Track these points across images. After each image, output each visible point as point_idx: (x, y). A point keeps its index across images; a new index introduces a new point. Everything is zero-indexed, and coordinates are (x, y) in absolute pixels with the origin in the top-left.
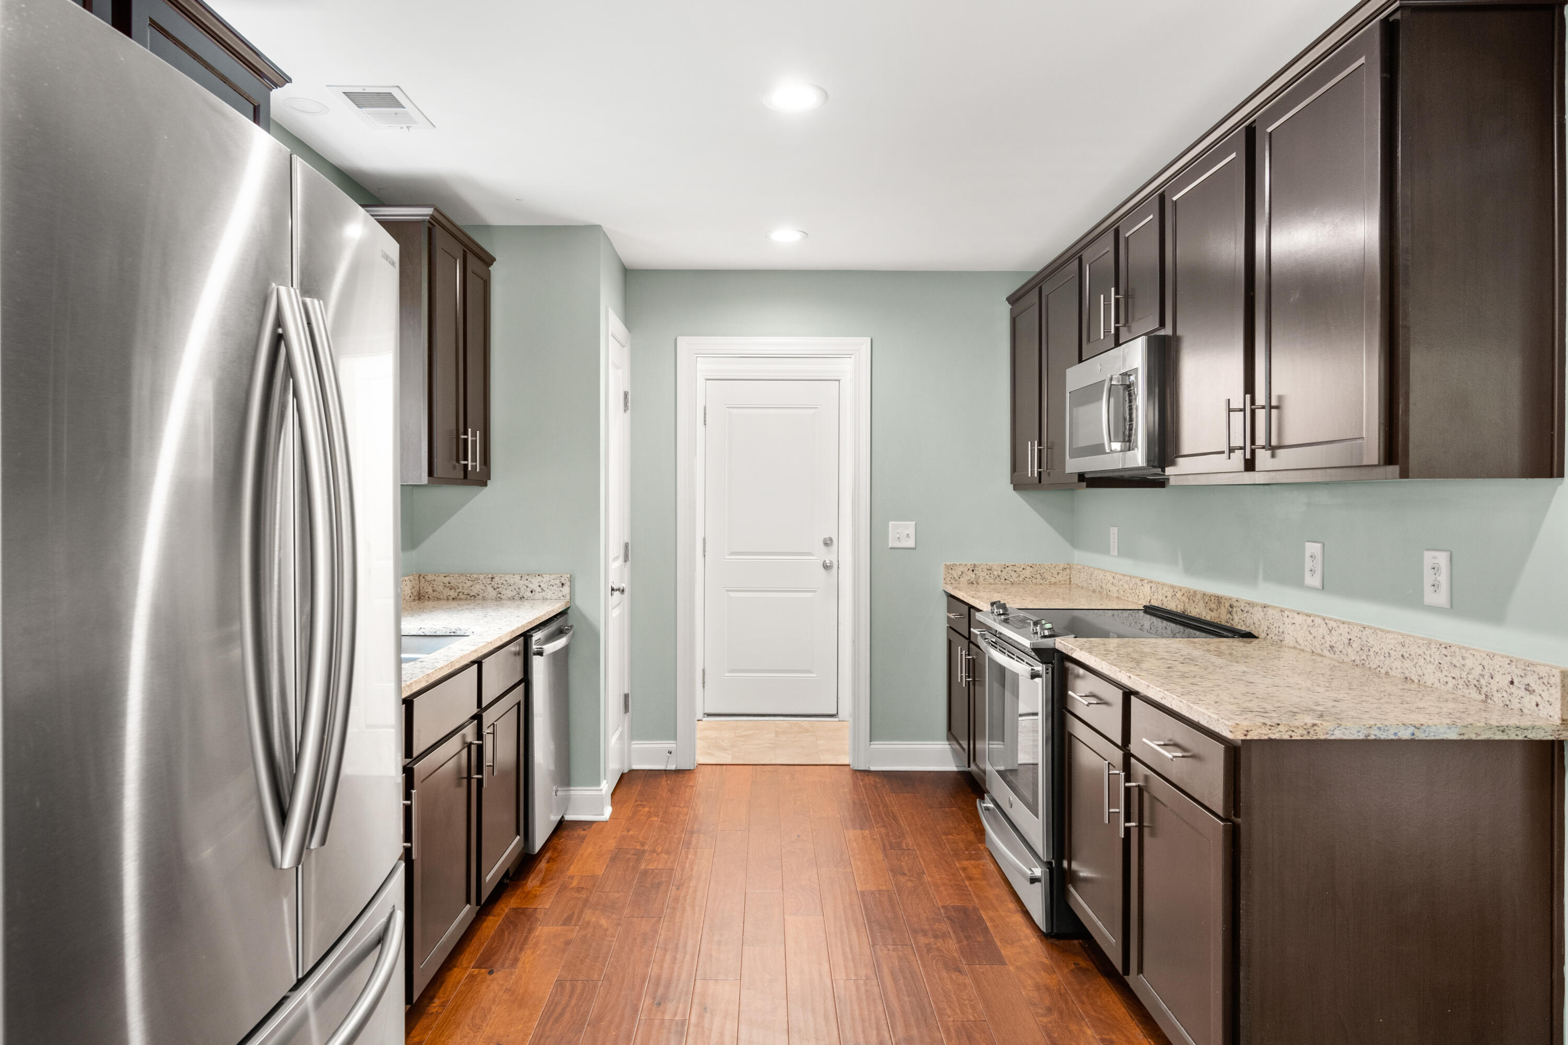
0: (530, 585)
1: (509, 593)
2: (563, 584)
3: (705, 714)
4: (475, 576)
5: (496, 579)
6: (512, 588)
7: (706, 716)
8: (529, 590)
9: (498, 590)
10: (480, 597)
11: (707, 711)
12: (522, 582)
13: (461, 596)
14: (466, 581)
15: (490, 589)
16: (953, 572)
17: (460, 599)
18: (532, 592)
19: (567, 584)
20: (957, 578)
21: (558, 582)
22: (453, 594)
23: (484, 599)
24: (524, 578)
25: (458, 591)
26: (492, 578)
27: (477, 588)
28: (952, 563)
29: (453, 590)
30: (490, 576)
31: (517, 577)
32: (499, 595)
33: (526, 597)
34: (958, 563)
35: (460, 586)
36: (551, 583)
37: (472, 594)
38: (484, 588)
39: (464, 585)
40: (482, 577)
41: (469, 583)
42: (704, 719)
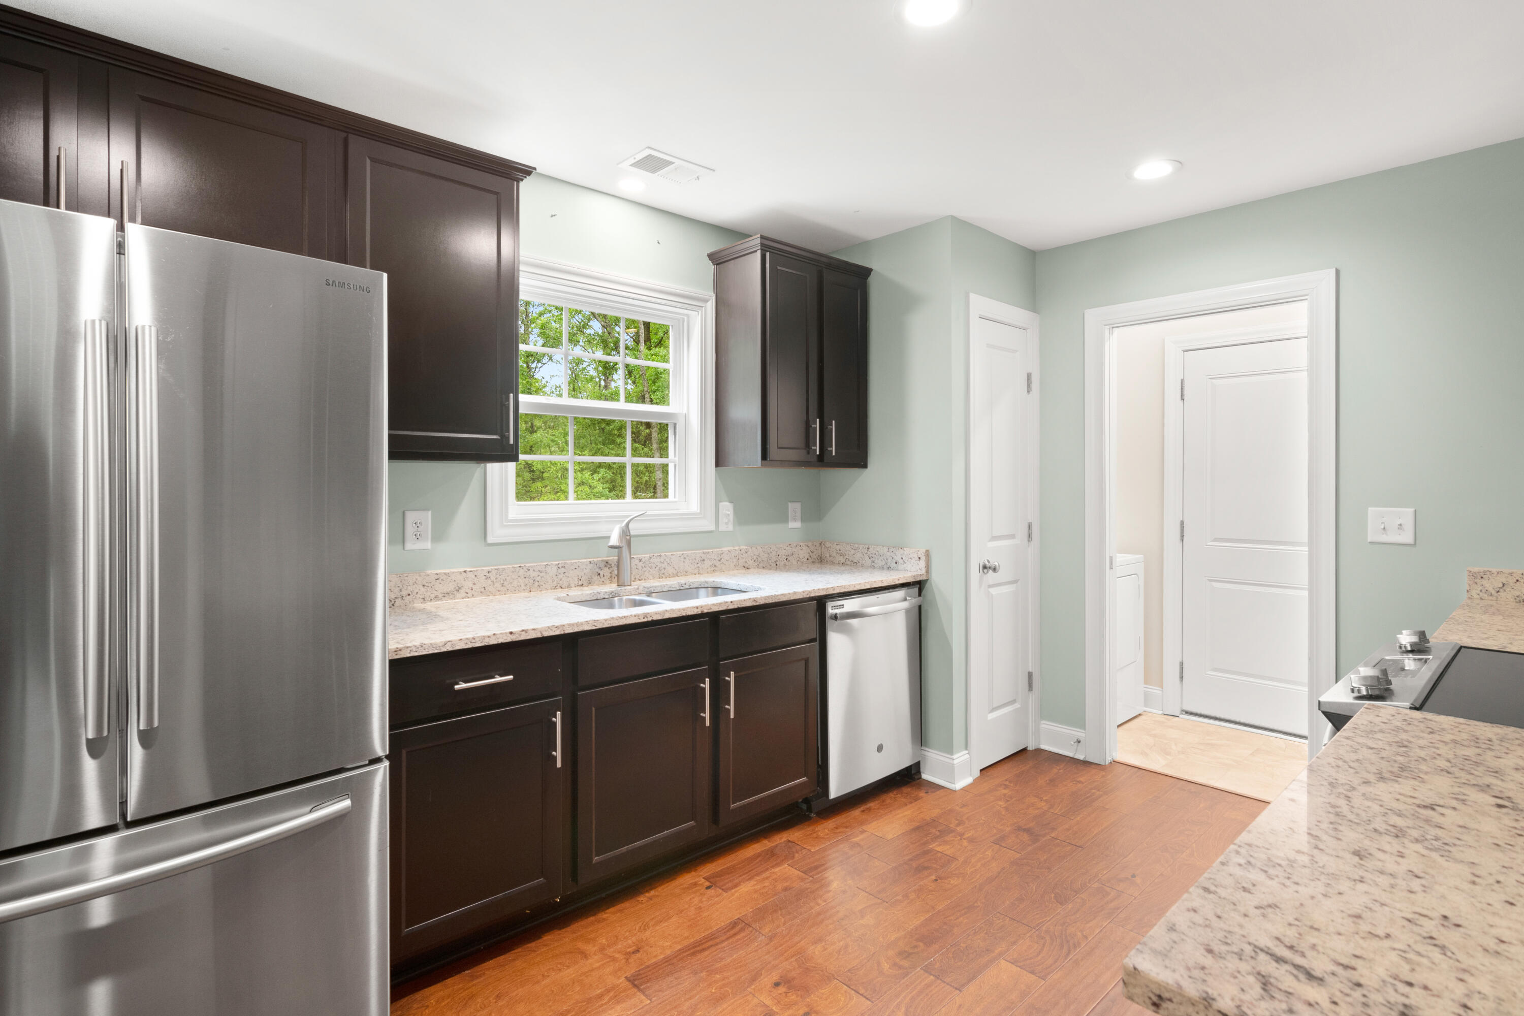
0: (895, 557)
1: (879, 563)
2: (919, 558)
3: (1183, 711)
4: (857, 546)
5: (871, 549)
6: (882, 558)
7: (1184, 713)
8: (895, 561)
9: (872, 559)
10: (860, 564)
11: (1184, 708)
12: (889, 554)
13: (848, 563)
14: (851, 550)
15: (867, 558)
16: (1484, 582)
17: (847, 565)
18: (896, 563)
19: (923, 558)
20: (1494, 592)
21: (915, 555)
22: (842, 560)
23: (862, 566)
24: (891, 550)
25: (845, 557)
26: (868, 548)
27: (858, 556)
28: (1482, 569)
29: (842, 557)
30: (867, 546)
31: (886, 549)
32: (873, 564)
33: (892, 567)
34: (1494, 570)
35: (847, 553)
36: (911, 556)
37: (855, 561)
38: (862, 556)
39: (849, 553)
40: (861, 546)
41: (853, 552)
42: (1181, 716)
